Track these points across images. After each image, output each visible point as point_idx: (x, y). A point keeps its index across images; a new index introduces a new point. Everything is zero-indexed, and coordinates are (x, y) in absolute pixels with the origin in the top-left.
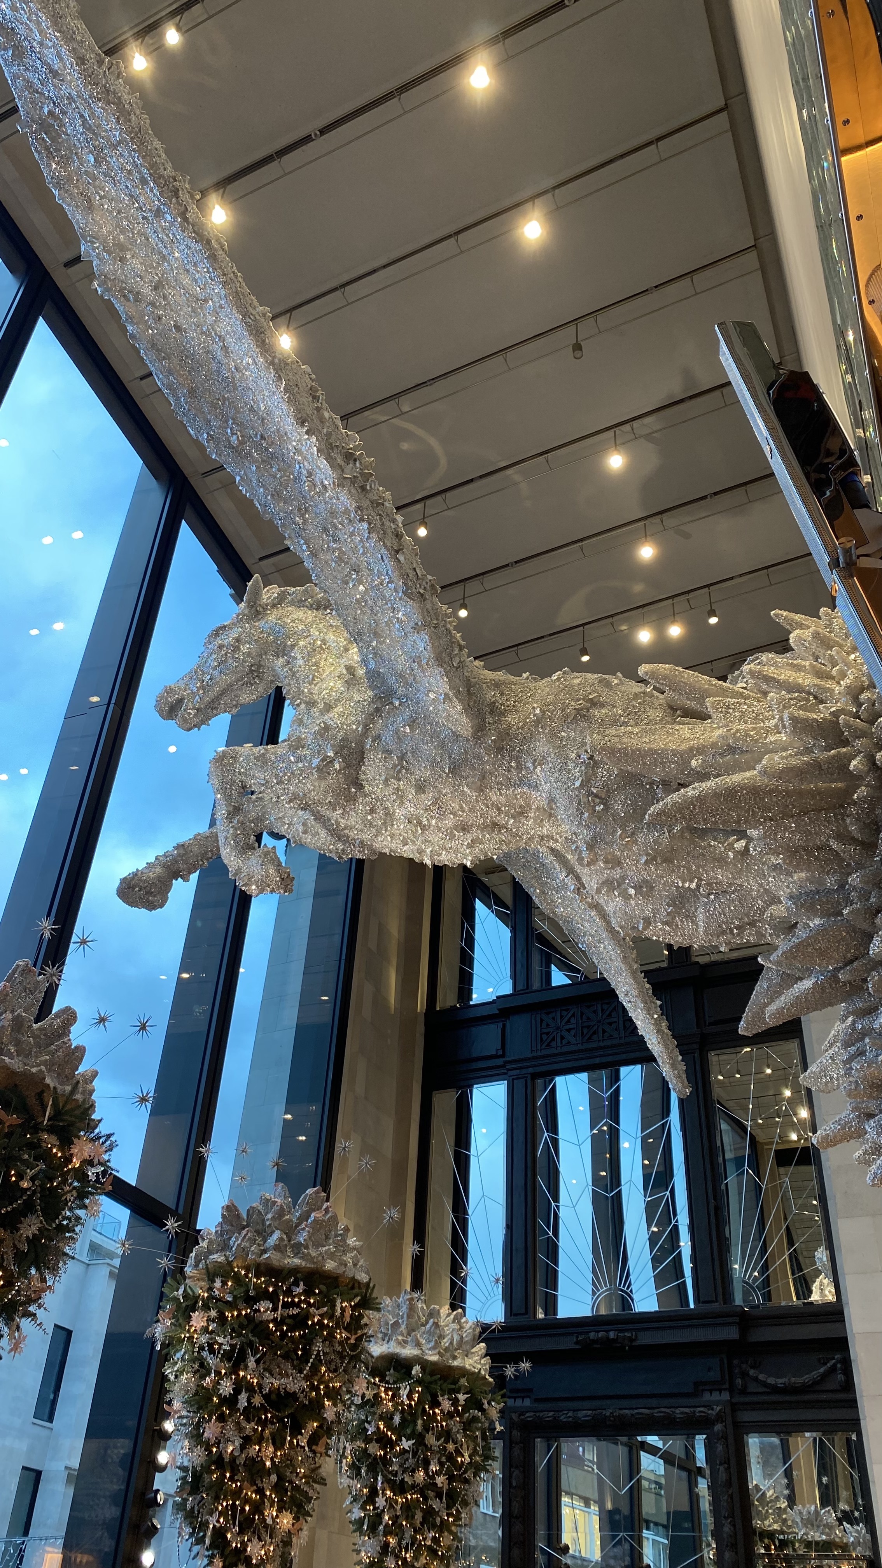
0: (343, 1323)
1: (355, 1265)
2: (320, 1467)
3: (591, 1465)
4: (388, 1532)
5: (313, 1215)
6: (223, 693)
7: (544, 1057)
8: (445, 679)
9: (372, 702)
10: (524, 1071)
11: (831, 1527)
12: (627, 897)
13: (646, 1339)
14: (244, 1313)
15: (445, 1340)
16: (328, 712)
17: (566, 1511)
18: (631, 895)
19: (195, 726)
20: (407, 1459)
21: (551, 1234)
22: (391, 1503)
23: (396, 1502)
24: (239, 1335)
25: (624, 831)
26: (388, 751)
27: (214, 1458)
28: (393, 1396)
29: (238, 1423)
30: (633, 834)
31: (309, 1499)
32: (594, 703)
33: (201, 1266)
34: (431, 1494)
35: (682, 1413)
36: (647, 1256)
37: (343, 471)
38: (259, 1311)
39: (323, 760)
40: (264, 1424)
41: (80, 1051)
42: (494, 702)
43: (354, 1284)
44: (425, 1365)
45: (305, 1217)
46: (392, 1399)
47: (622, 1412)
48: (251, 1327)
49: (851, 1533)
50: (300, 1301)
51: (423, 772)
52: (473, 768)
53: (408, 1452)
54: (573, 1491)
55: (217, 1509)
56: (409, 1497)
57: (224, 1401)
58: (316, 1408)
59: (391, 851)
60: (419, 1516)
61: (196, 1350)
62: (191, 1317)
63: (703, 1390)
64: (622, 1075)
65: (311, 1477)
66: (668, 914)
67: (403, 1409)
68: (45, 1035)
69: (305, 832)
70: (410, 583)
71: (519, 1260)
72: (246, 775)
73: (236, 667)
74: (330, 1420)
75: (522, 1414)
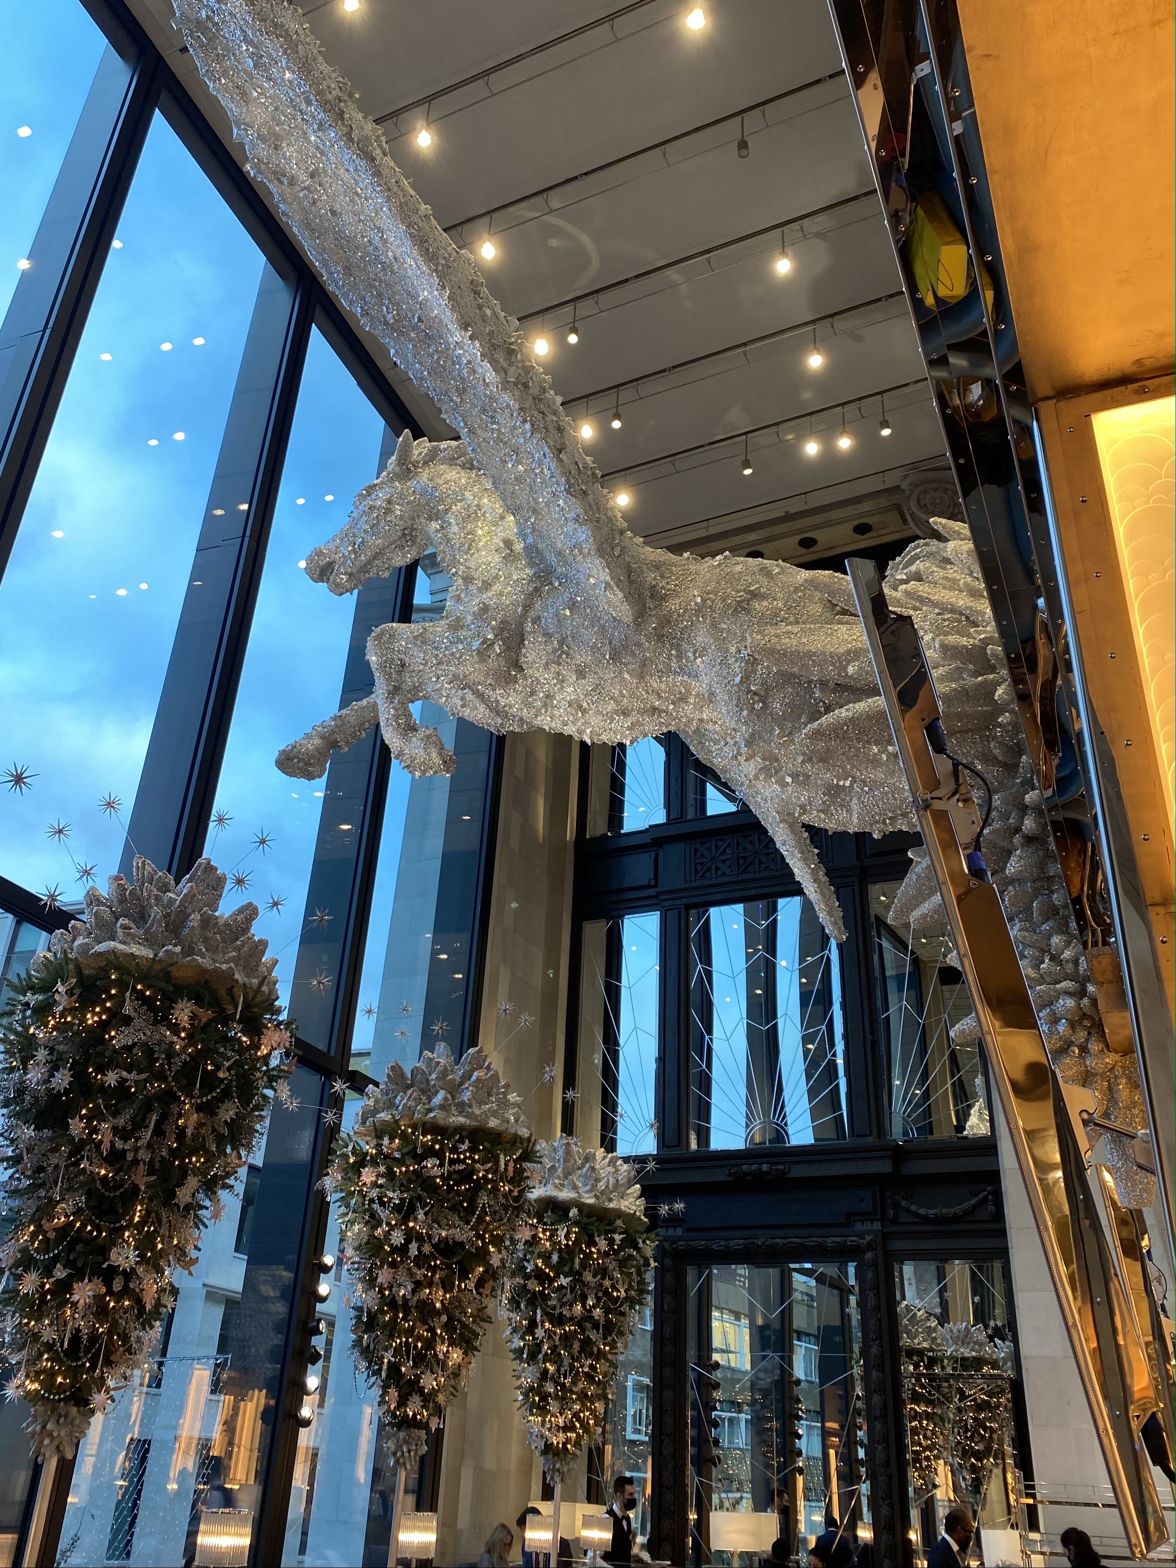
0: (507, 1177)
1: (516, 1121)
2: (486, 1307)
3: (742, 1279)
4: (547, 1358)
5: (476, 1074)
6: (376, 556)
7: (698, 888)
8: (607, 570)
9: (532, 580)
10: (677, 902)
11: (981, 1344)
12: (783, 785)
13: (798, 1171)
14: (411, 1168)
15: (601, 1184)
16: (487, 589)
17: (715, 1324)
18: (788, 783)
19: (347, 591)
20: (565, 1295)
21: (704, 1066)
22: (550, 1335)
23: (555, 1333)
24: (408, 1190)
25: (781, 729)
26: (548, 634)
27: (388, 1301)
28: (551, 1236)
29: (409, 1269)
30: (790, 733)
31: (477, 1335)
32: (755, 595)
33: (368, 1123)
34: (588, 1325)
35: (833, 1242)
36: (803, 1087)
37: (506, 373)
38: (427, 1167)
39: (483, 643)
40: (434, 1269)
41: (262, 945)
42: (654, 586)
43: (516, 1140)
44: (581, 1207)
45: (467, 1076)
46: (550, 1239)
47: (773, 1241)
48: (420, 1181)
49: (1002, 1348)
50: (466, 1158)
51: (582, 657)
52: (633, 654)
53: (566, 1288)
54: (723, 1305)
55: (392, 1346)
56: (567, 1329)
57: (395, 1249)
58: (482, 1255)
59: (550, 729)
60: (576, 1346)
61: (367, 1202)
62: (361, 1172)
63: (855, 1221)
64: (779, 907)
65: (478, 1316)
66: (824, 803)
67: (560, 1247)
68: (230, 930)
69: (463, 706)
70: (572, 481)
71: (672, 1093)
72: (405, 653)
73: (389, 530)
74: (495, 1266)
75: (674, 1242)
